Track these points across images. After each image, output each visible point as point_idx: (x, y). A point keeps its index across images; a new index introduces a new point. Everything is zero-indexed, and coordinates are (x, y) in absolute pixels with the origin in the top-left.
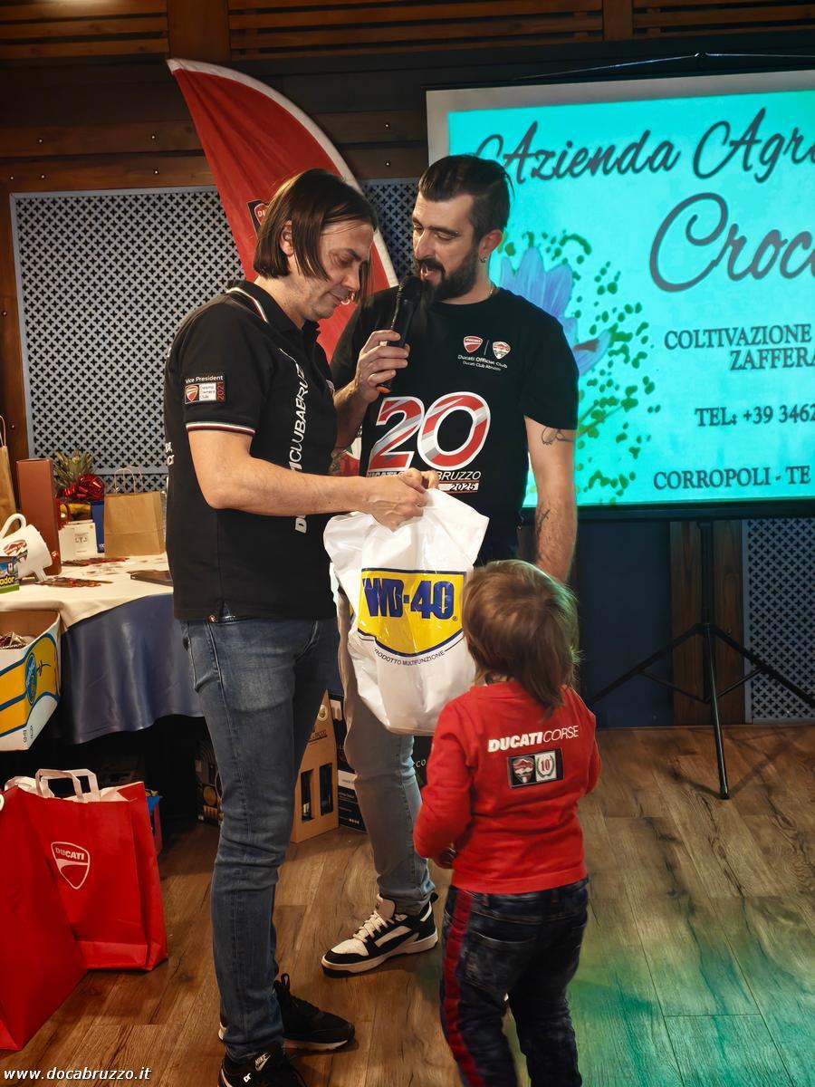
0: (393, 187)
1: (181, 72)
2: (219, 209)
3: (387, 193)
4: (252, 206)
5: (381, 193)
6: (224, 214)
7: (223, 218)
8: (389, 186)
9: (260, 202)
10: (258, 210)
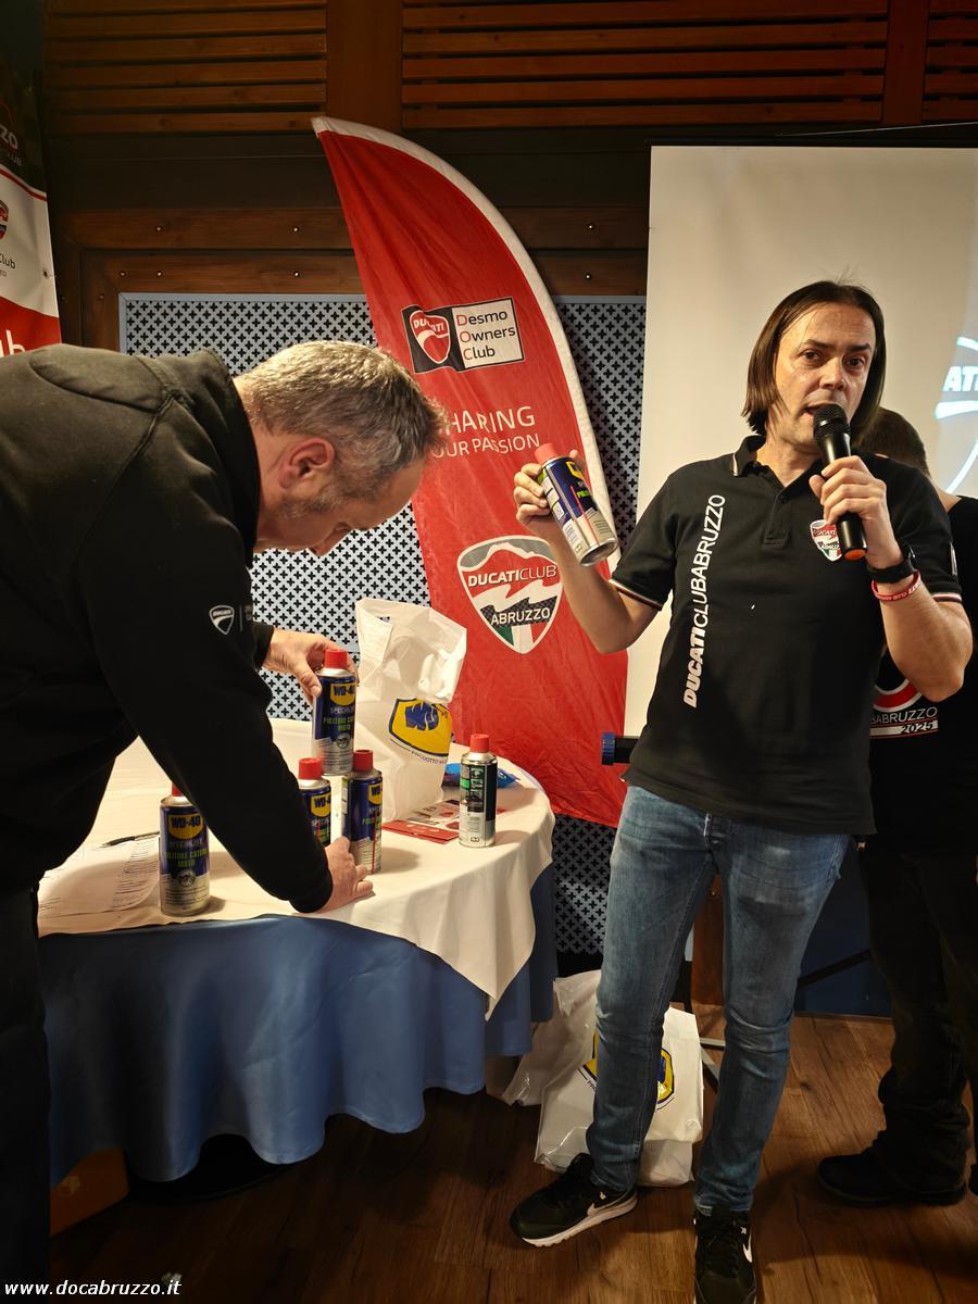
0: (592, 307)
1: (327, 134)
2: (364, 316)
3: (584, 314)
4: (407, 313)
5: (576, 314)
6: (371, 324)
7: (368, 328)
8: (588, 305)
9: (417, 308)
10: (414, 318)
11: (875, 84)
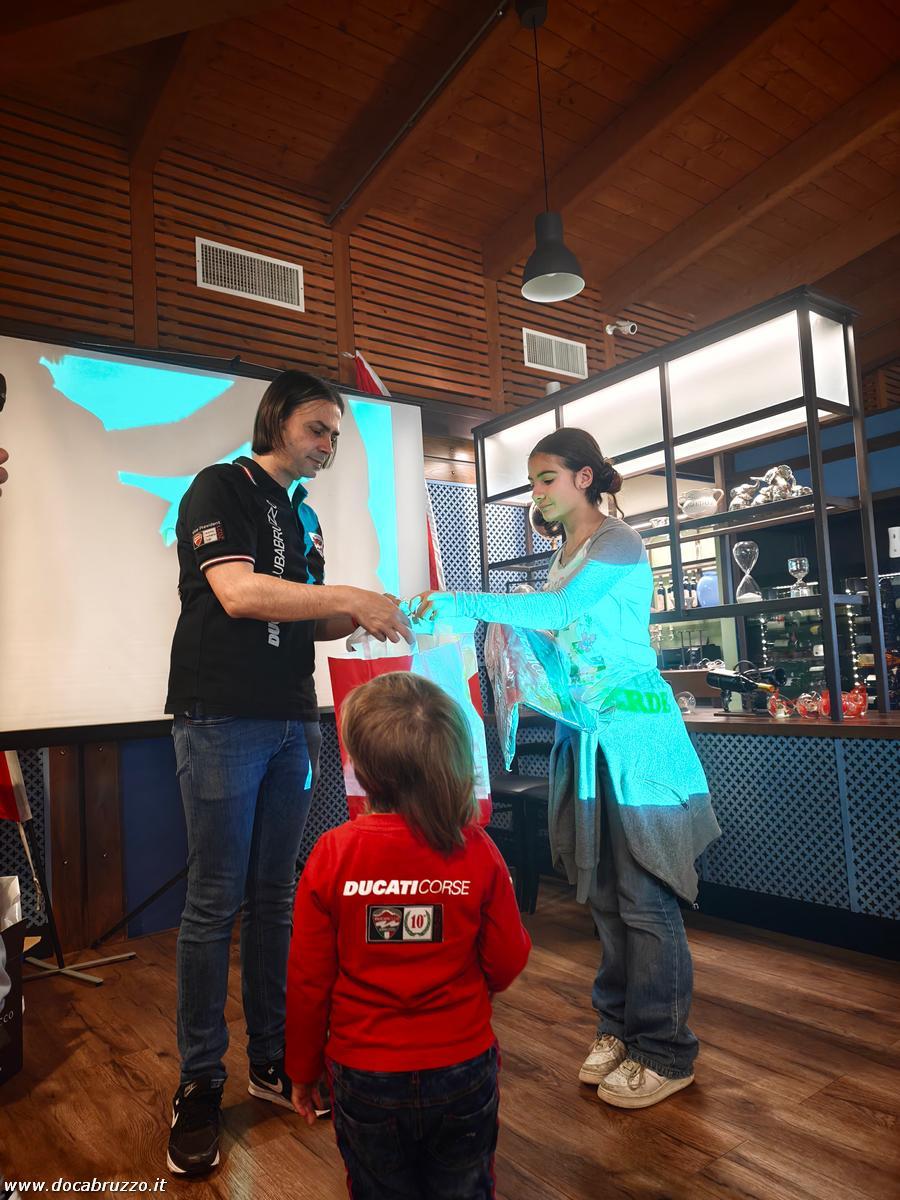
11: (128, 319)
